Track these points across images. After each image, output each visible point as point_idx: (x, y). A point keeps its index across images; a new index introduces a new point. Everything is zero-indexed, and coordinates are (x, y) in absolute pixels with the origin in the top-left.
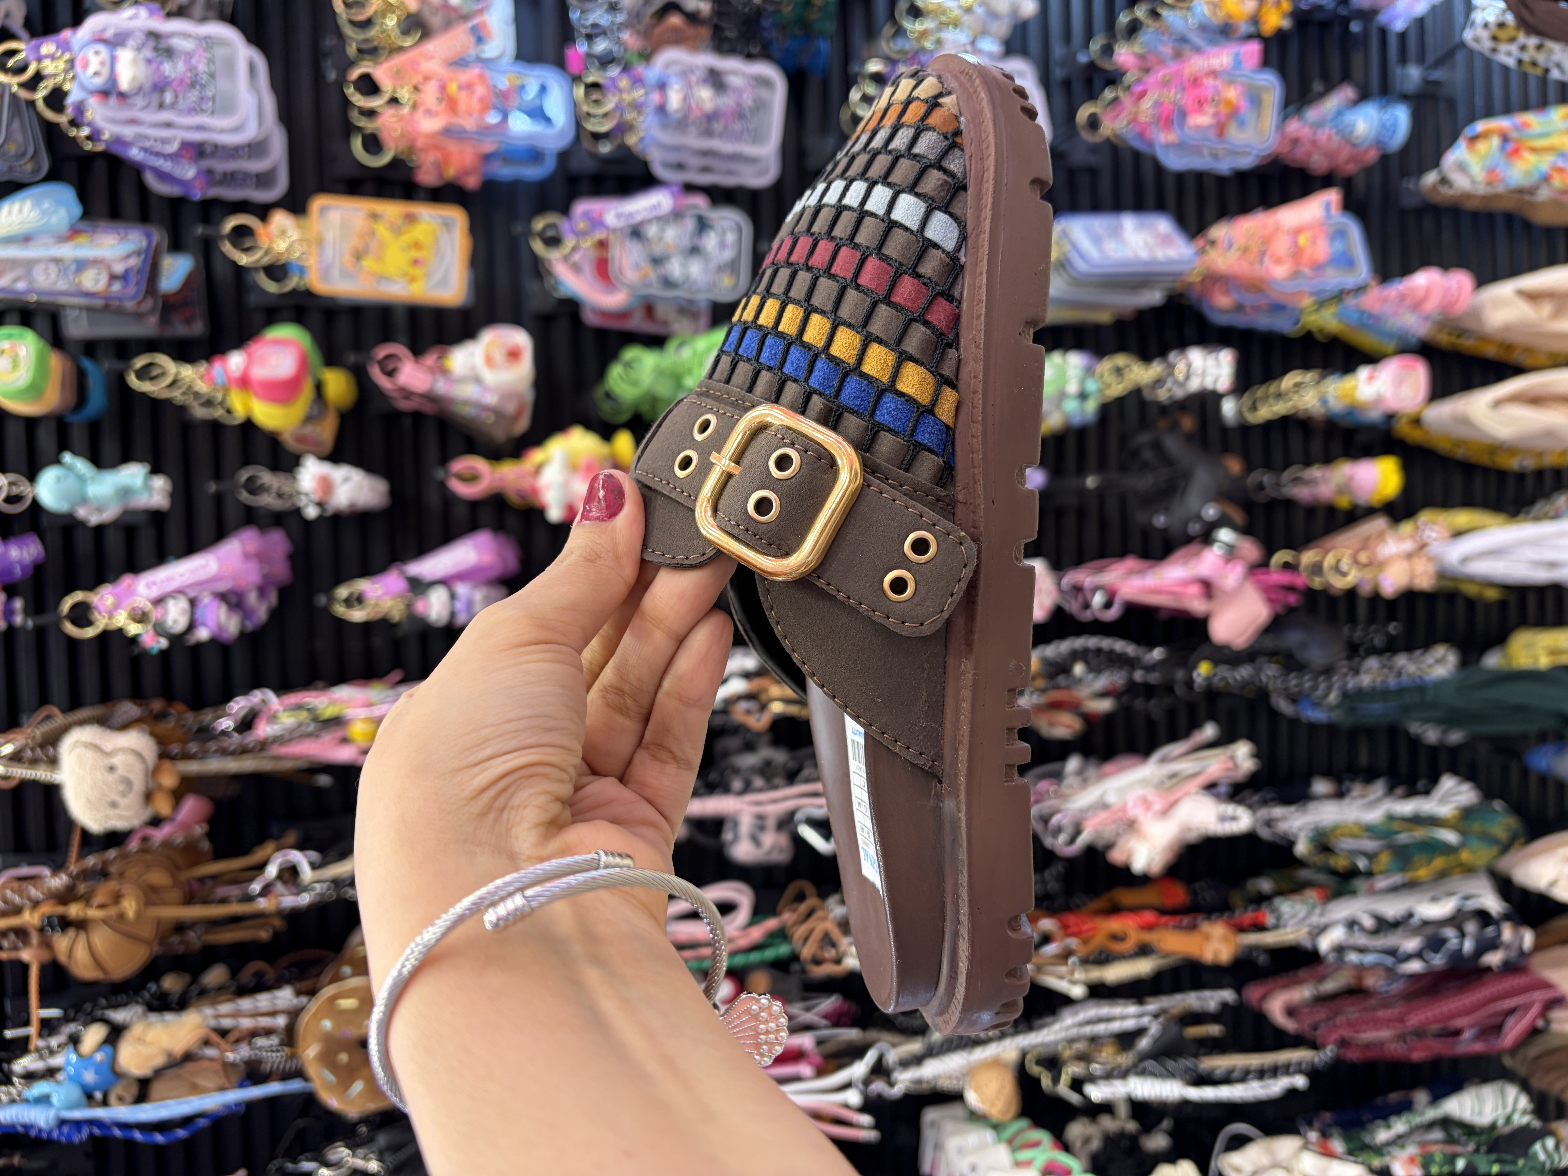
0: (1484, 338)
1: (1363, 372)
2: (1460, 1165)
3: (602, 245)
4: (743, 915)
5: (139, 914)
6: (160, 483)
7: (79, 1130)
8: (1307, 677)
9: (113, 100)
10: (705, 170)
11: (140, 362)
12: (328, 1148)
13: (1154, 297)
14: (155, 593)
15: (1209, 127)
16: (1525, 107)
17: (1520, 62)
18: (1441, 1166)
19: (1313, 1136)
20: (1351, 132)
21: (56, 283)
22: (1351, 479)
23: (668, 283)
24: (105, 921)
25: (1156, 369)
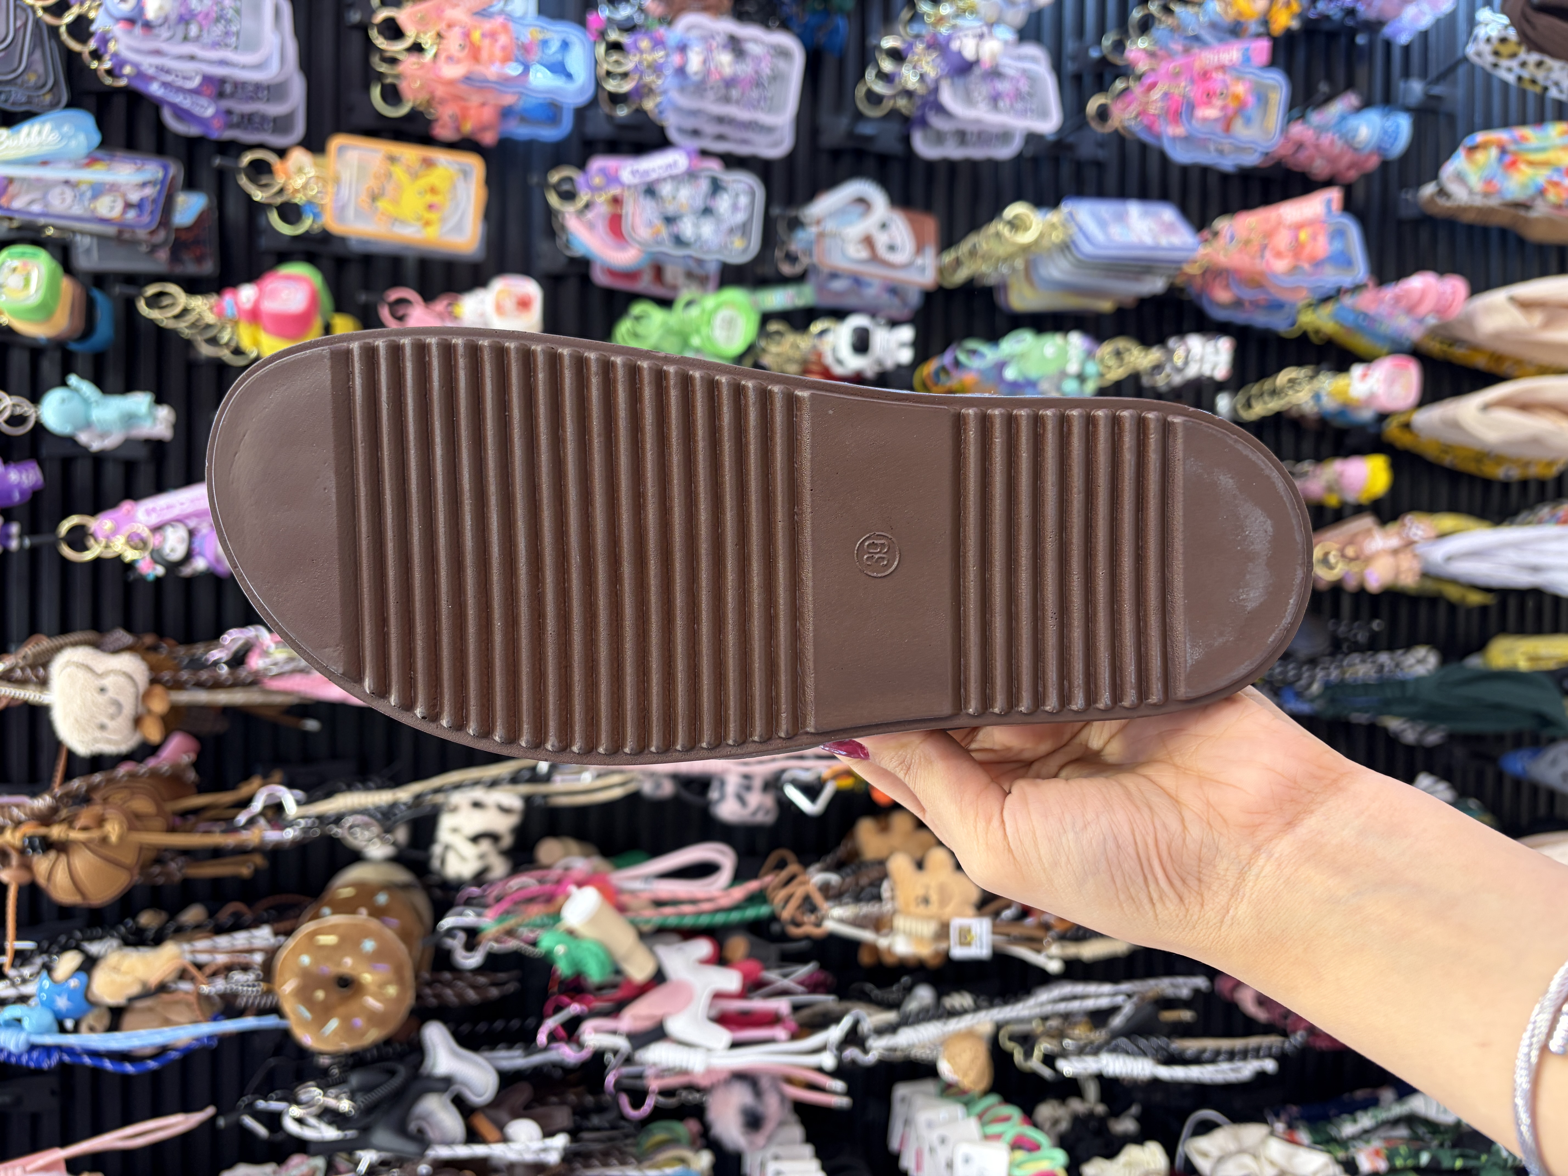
0: (1475, 348)
1: (1357, 370)
2: (1425, 1158)
3: (616, 201)
4: (725, 876)
5: (121, 838)
6: (165, 413)
7: (49, 1057)
8: (1291, 666)
9: (138, 30)
10: (721, 137)
11: (151, 290)
12: (298, 1088)
13: (1156, 285)
14: (154, 520)
15: (1216, 120)
16: (1523, 122)
17: (1520, 79)
18: (1405, 1159)
19: (1280, 1126)
20: (1354, 137)
21: (70, 207)
22: (1341, 475)
23: (679, 241)
24: (86, 844)
25: (1155, 355)
